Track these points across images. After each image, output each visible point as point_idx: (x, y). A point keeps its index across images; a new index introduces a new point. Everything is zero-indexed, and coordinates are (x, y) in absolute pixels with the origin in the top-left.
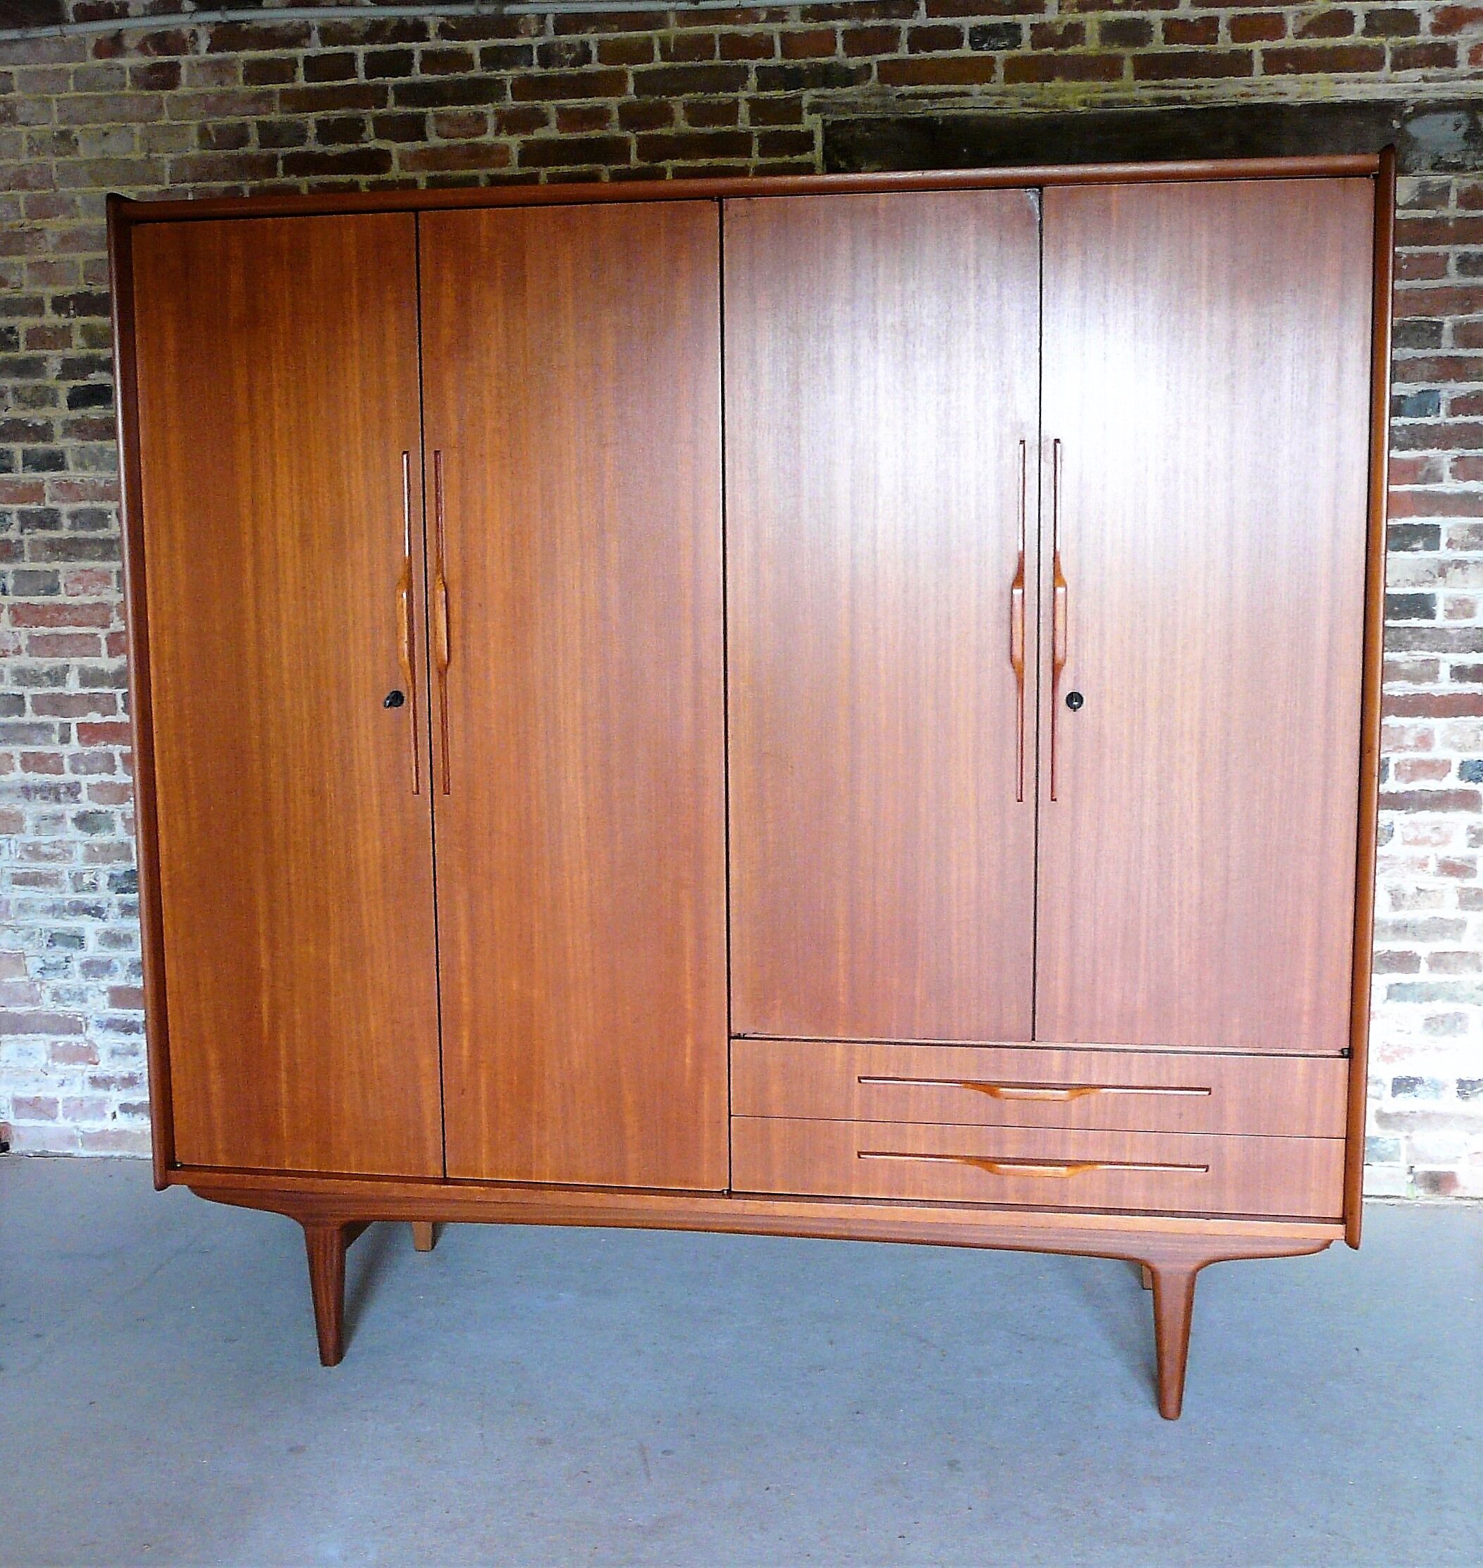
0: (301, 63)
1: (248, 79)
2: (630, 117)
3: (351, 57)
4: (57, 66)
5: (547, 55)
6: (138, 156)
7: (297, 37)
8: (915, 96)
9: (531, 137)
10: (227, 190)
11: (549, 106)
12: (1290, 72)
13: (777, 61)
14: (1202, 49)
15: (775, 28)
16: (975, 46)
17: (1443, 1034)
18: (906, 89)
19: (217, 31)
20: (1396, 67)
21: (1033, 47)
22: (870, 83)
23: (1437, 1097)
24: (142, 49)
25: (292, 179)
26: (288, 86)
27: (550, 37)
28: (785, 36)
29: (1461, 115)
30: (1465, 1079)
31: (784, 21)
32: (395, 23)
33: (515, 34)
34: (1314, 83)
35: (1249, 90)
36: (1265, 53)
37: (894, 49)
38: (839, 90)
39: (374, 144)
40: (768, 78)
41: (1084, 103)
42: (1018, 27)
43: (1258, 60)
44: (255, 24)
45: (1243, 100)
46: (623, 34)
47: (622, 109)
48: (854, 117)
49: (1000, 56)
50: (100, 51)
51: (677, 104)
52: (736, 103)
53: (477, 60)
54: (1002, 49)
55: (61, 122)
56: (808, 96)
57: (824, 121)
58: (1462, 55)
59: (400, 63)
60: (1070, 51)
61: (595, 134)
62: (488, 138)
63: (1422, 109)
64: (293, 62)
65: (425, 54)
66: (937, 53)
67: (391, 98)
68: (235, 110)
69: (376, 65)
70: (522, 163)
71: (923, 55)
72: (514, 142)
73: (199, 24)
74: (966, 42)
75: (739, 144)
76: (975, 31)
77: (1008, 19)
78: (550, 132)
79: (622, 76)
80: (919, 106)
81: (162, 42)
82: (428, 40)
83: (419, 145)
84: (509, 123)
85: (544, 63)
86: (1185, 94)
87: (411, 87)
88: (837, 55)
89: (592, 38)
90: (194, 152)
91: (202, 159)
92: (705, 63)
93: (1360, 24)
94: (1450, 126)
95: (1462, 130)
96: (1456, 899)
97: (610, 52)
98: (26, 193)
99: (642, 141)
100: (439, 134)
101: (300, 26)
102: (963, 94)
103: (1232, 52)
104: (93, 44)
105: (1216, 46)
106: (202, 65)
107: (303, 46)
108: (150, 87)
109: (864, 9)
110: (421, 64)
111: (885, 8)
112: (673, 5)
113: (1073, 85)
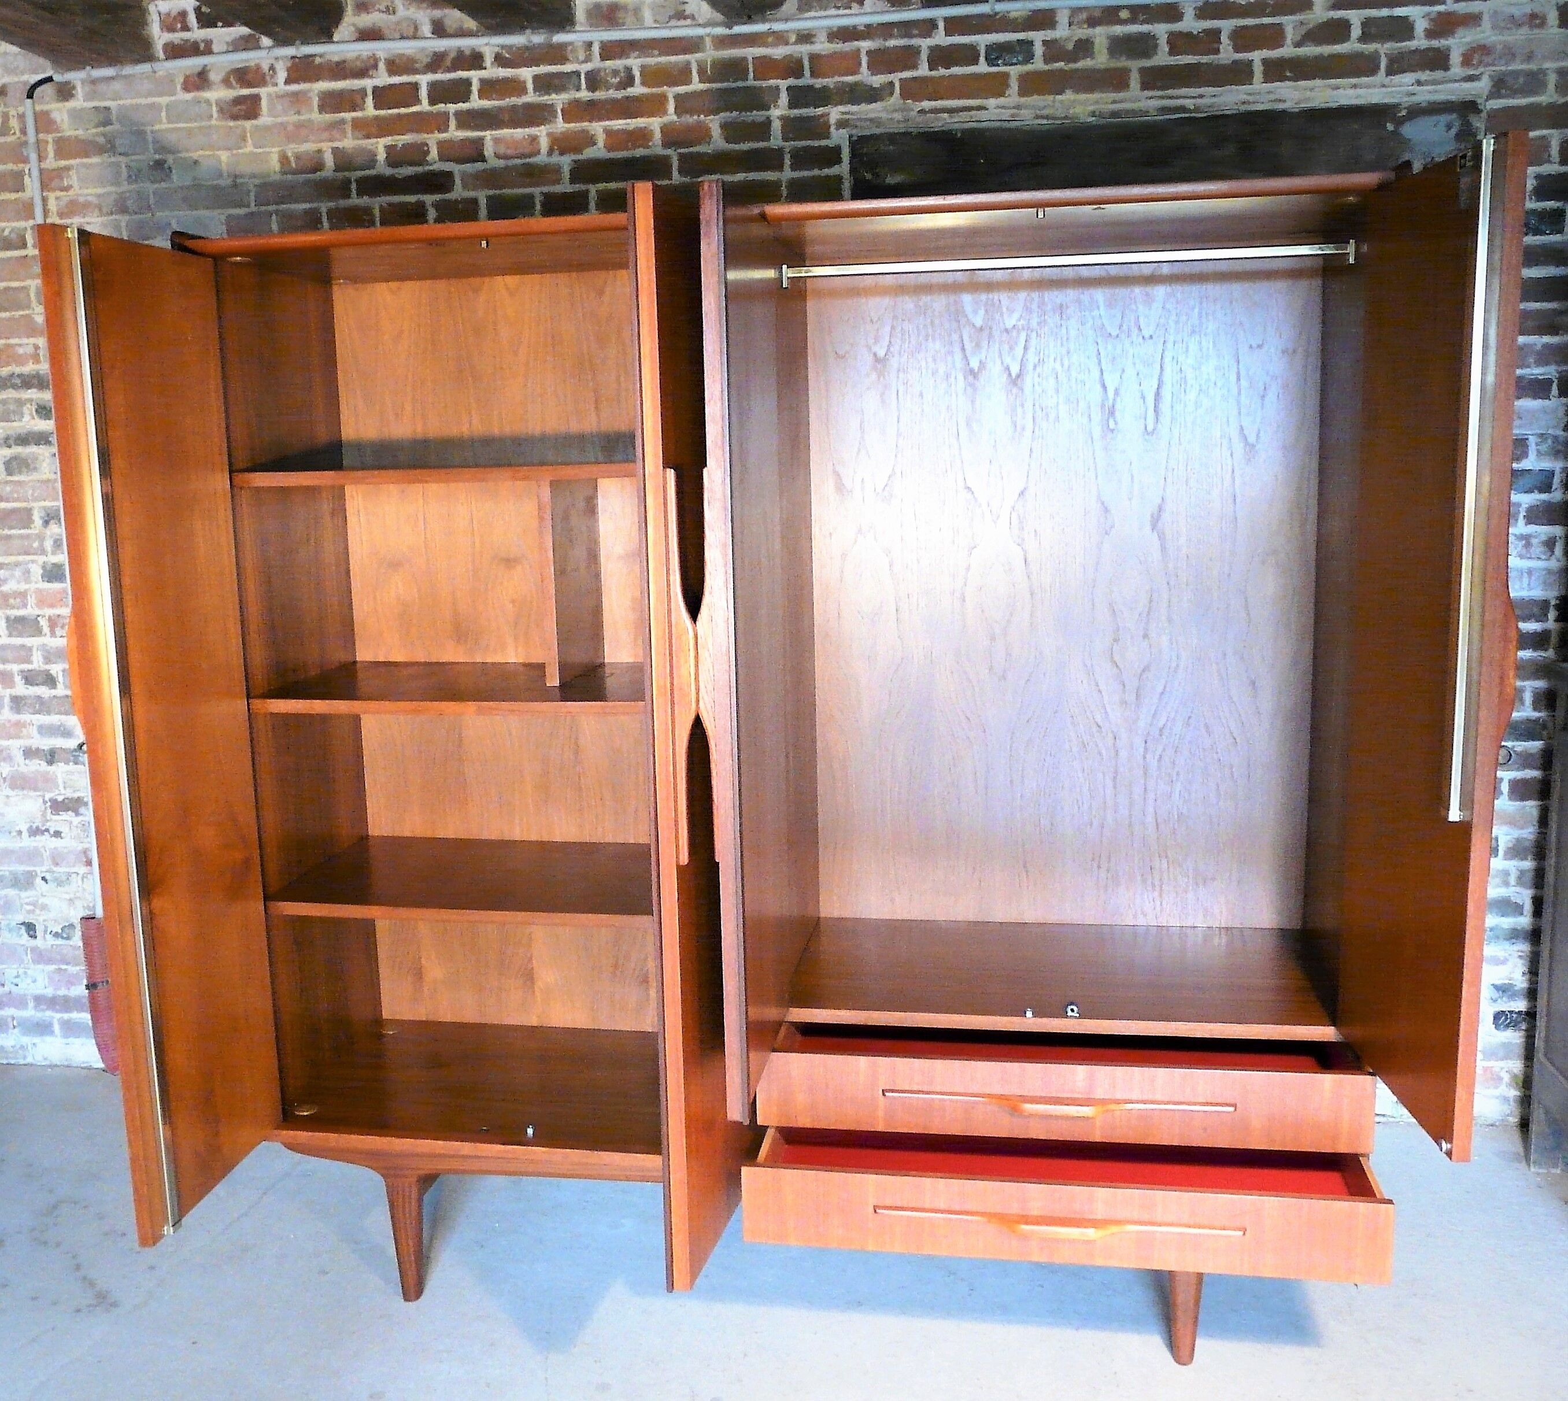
0: (370, 92)
1: (322, 109)
2: (672, 137)
3: (415, 86)
4: (151, 100)
5: (594, 81)
6: (225, 182)
7: (365, 68)
8: (934, 111)
9: (580, 157)
10: (306, 212)
11: (597, 128)
12: (1289, 79)
13: (806, 80)
14: (1205, 59)
15: (804, 50)
16: (990, 62)
18: (927, 104)
19: (294, 65)
20: (1390, 72)
21: (1045, 62)
22: (892, 100)
24: (226, 82)
25: (365, 201)
26: (359, 114)
27: (596, 63)
28: (814, 58)
29: (1453, 116)
31: (812, 43)
32: (453, 55)
33: (563, 60)
34: (1312, 89)
35: (1251, 98)
36: (1265, 62)
37: (914, 67)
38: (864, 107)
39: (439, 166)
40: (797, 97)
41: (1093, 114)
42: (1031, 43)
43: (1258, 69)
44: (328, 57)
45: (1243, 108)
46: (663, 59)
47: (665, 130)
48: (876, 131)
49: (1014, 71)
50: (187, 87)
51: (714, 123)
52: (768, 122)
53: (530, 86)
54: (1016, 64)
55: (157, 151)
56: (835, 113)
57: (850, 136)
58: (1455, 58)
59: (459, 91)
60: (1080, 64)
61: (638, 152)
62: (542, 158)
63: (1416, 112)
64: (363, 92)
65: (483, 81)
66: (956, 70)
67: (453, 123)
68: (312, 138)
69: (440, 93)
70: (573, 180)
71: (942, 71)
72: (565, 162)
73: (277, 59)
74: (982, 59)
75: (770, 159)
76: (990, 48)
77: (1021, 36)
78: (597, 152)
79: (663, 99)
80: (937, 119)
81: (243, 76)
82: (485, 68)
83: (479, 166)
84: (561, 144)
85: (593, 86)
86: (1189, 103)
87: (470, 113)
88: (862, 74)
89: (635, 63)
90: (276, 177)
91: (284, 185)
92: (739, 84)
93: (1356, 32)
94: (1442, 127)
95: (1453, 131)
97: (651, 76)
98: (127, 217)
99: (683, 159)
100: (498, 156)
101: (369, 58)
102: (980, 108)
103: (1235, 62)
104: (181, 79)
105: (1221, 56)
106: (280, 97)
107: (372, 77)
108: (235, 117)
109: (886, 29)
110: (479, 91)
111: (906, 28)
112: (708, 30)
113: (1083, 97)
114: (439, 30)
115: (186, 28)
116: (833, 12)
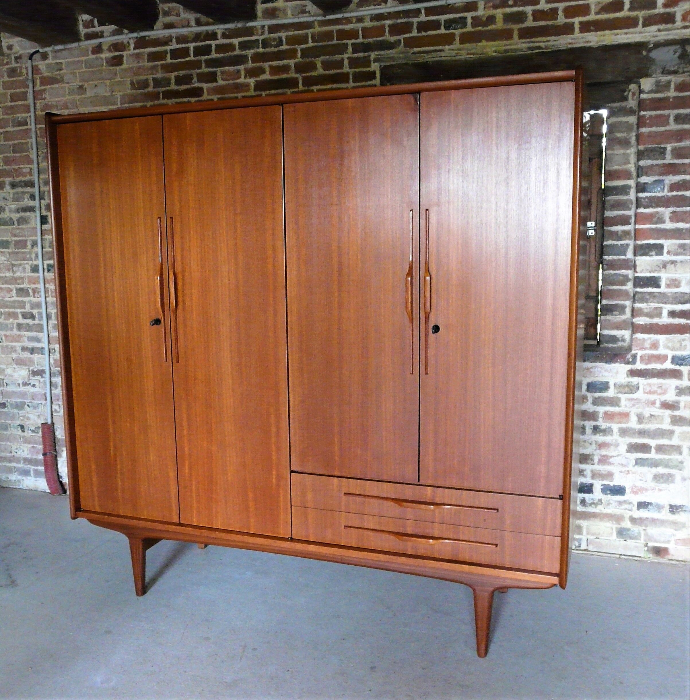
0: (169, 52)
1: (149, 60)
2: (299, 68)
3: (188, 49)
4: (78, 59)
5: (265, 43)
6: (108, 94)
7: (166, 42)
8: (420, 52)
9: (258, 79)
10: (141, 106)
11: (266, 65)
12: (593, 31)
13: (360, 40)
14: (550, 23)
15: (359, 26)
16: (446, 28)
17: (662, 483)
18: (416, 50)
19: (137, 41)
20: (644, 25)
21: (473, 27)
22: (400, 48)
23: (659, 512)
24: (109, 50)
25: (165, 101)
26: (164, 62)
27: (266, 35)
28: (364, 29)
29: (678, 47)
30: (673, 504)
31: (363, 22)
32: (204, 33)
33: (252, 35)
34: (604, 36)
35: (573, 41)
36: (581, 23)
37: (411, 32)
38: (387, 52)
39: (197, 85)
40: (356, 48)
41: (496, 52)
42: (465, 18)
43: (577, 27)
44: (151, 37)
45: (570, 46)
46: (296, 32)
47: (296, 64)
48: (392, 63)
49: (457, 32)
50: (93, 53)
51: (318, 62)
52: (343, 60)
53: (237, 47)
54: (458, 29)
55: (81, 81)
56: (373, 55)
57: (380, 66)
58: (678, 17)
59: (207, 50)
60: (489, 28)
61: (285, 76)
62: (242, 80)
63: (658, 45)
64: (166, 52)
65: (217, 45)
66: (430, 33)
67: (203, 65)
68: (144, 73)
69: (198, 51)
70: (255, 90)
71: (424, 34)
72: (252, 81)
73: (130, 38)
74: (442, 27)
75: (343, 78)
76: (446, 21)
77: (461, 15)
78: (266, 77)
79: (296, 50)
80: (422, 56)
81: (117, 47)
82: (218, 39)
83: (215, 84)
84: (251, 73)
85: (264, 46)
86: (542, 45)
87: (211, 60)
88: (386, 36)
89: (283, 35)
90: (129, 92)
91: (132, 95)
92: (330, 43)
93: (627, 6)
94: (671, 52)
95: (678, 54)
96: (669, 420)
97: (291, 41)
99: (304, 78)
100: (223, 80)
101: (169, 37)
102: (441, 51)
103: (565, 23)
104: (91, 49)
105: (558, 21)
106: (131, 55)
107: (170, 45)
108: (112, 65)
109: (397, 14)
110: (215, 50)
111: (407, 13)
112: (315, 18)
113: (491, 43)
114: (198, 23)
115: (93, 26)
116: (373, 7)
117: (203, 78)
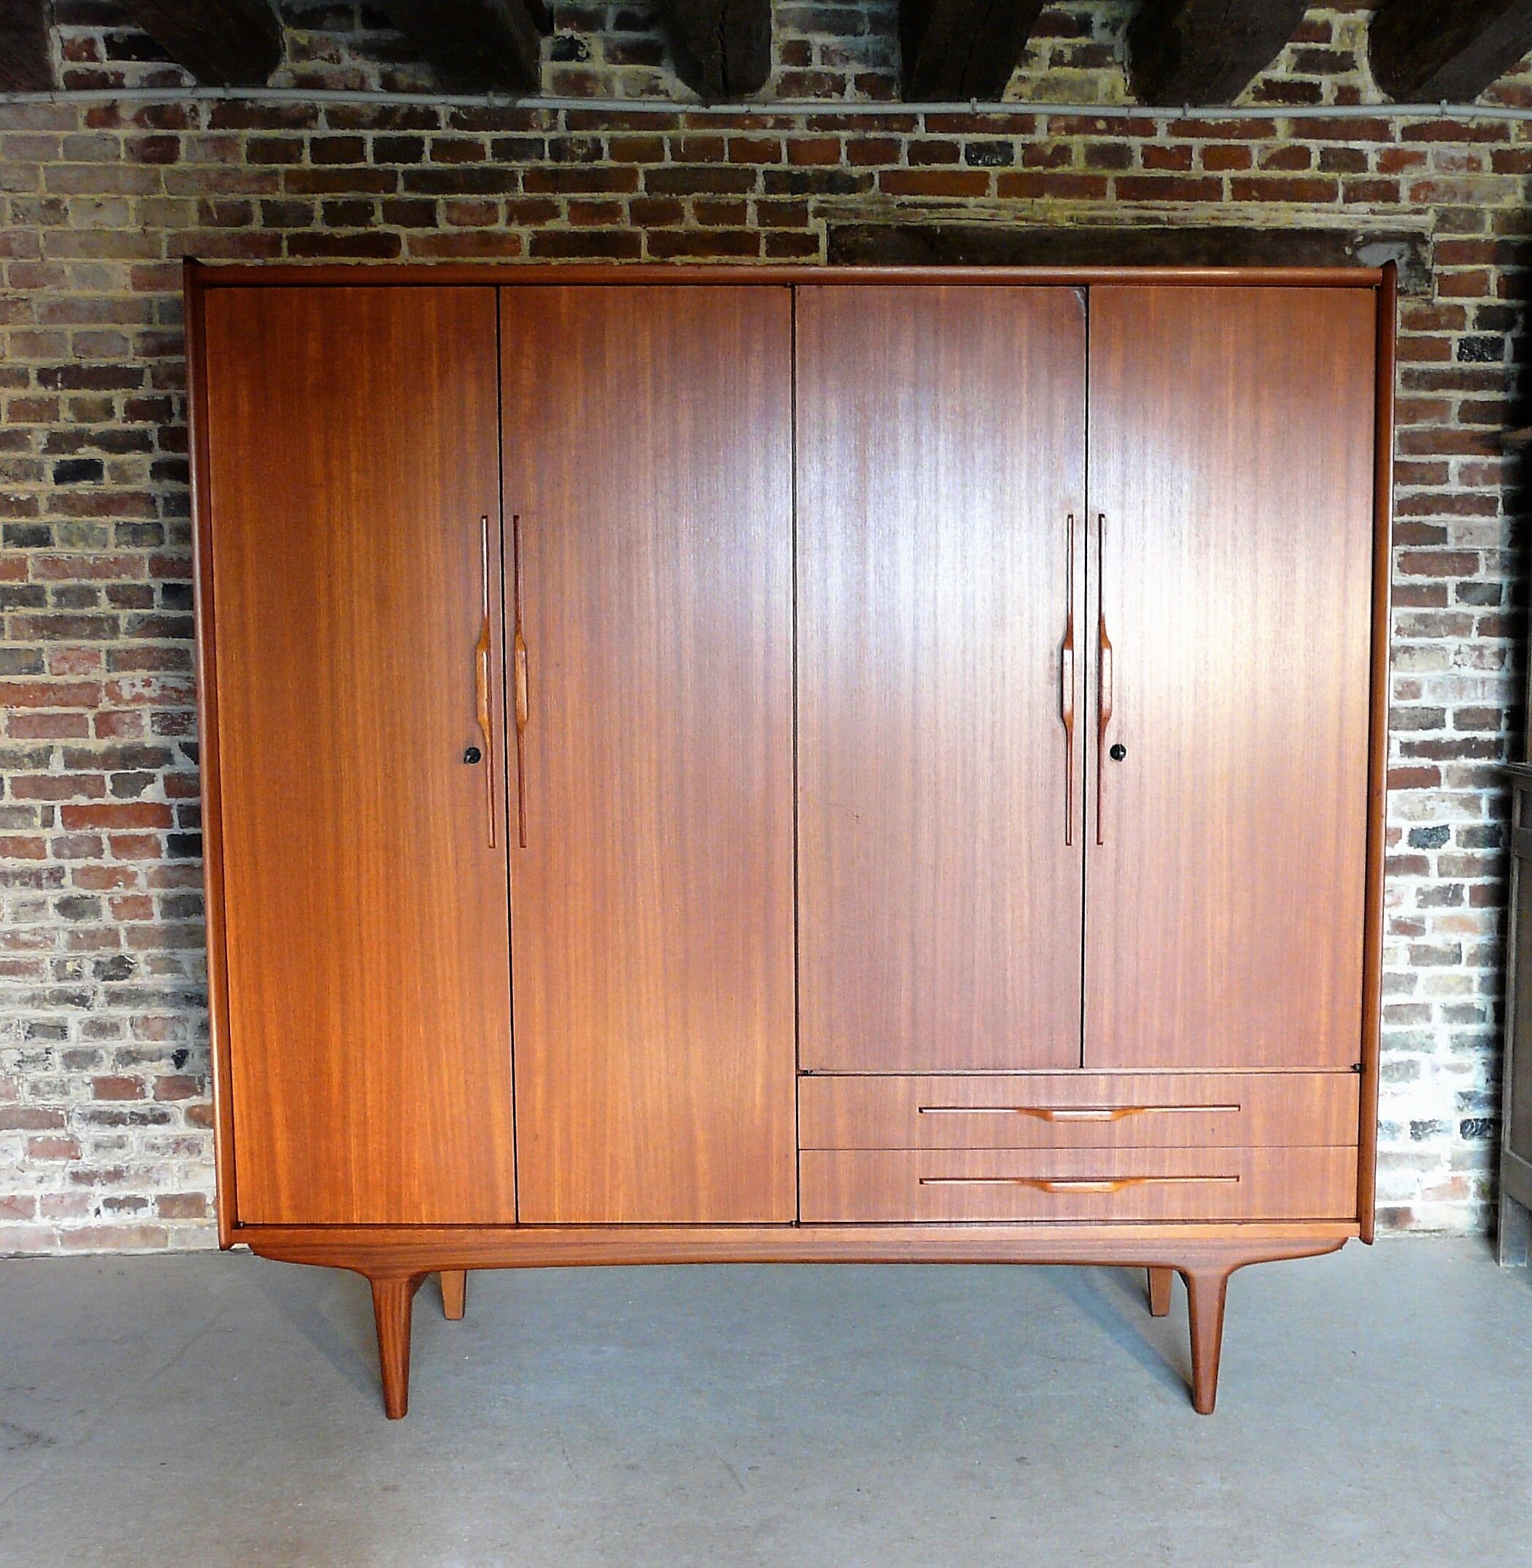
0: (307, 144)
1: (251, 157)
2: (641, 213)
3: (360, 141)
4: (45, 133)
5: (559, 150)
6: (133, 229)
7: (303, 118)
8: (915, 205)
9: (542, 228)
11: (561, 199)
12: (1256, 199)
13: (783, 166)
14: (1177, 174)
15: (782, 135)
16: (970, 161)
17: (1398, 1080)
18: (906, 199)
19: (219, 108)
20: (1347, 200)
21: (1025, 165)
22: (872, 192)
23: (1393, 1139)
24: (138, 120)
25: (298, 260)
26: (294, 166)
27: (561, 132)
28: (792, 144)
29: (1405, 245)
30: (1418, 1121)
31: (790, 129)
32: (404, 111)
33: (526, 126)
34: (1277, 210)
35: (1221, 215)
36: (1234, 181)
37: (895, 160)
38: (844, 197)
39: (383, 228)
40: (774, 183)
41: (1071, 219)
42: (1011, 146)
43: (1227, 187)
44: (259, 103)
45: (1214, 223)
46: (634, 133)
47: (634, 205)
48: (855, 222)
49: (994, 171)
50: (90, 123)
51: (688, 203)
52: (744, 204)
53: (488, 151)
54: (995, 165)
55: (50, 190)
56: (813, 201)
57: (828, 225)
58: (1404, 192)
59: (411, 150)
60: (1058, 170)
61: (606, 227)
62: (500, 227)
63: (1371, 239)
64: (299, 143)
65: (436, 142)
66: (936, 166)
67: (401, 184)
68: (238, 188)
69: (385, 150)
70: (533, 252)
71: (922, 167)
72: (525, 232)
73: (200, 100)
74: (962, 158)
75: (746, 244)
76: (971, 147)
77: (1001, 137)
78: (560, 224)
79: (634, 172)
80: (918, 214)
81: (157, 115)
82: (439, 128)
83: (429, 231)
84: (521, 213)
85: (556, 157)
86: (1163, 215)
87: (423, 174)
88: (842, 163)
89: (604, 135)
90: (193, 228)
91: (204, 237)
92: (715, 164)
93: (1315, 160)
94: (1394, 254)
96: (1408, 955)
97: (619, 150)
98: (11, 261)
99: (653, 237)
100: (450, 221)
101: (307, 107)
102: (959, 206)
103: (1205, 178)
104: (85, 113)
105: (1191, 172)
106: (203, 141)
107: (310, 128)
108: (146, 160)
109: (866, 121)
110: (432, 152)
111: (887, 121)
112: (684, 107)
113: (1060, 201)
114: (389, 84)
115: (93, 58)
116: (812, 99)
117: (396, 213)
